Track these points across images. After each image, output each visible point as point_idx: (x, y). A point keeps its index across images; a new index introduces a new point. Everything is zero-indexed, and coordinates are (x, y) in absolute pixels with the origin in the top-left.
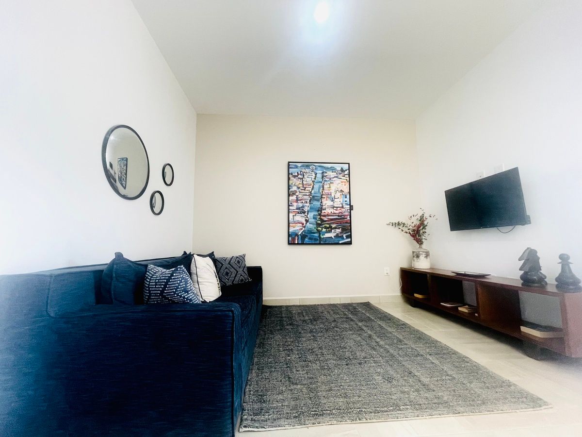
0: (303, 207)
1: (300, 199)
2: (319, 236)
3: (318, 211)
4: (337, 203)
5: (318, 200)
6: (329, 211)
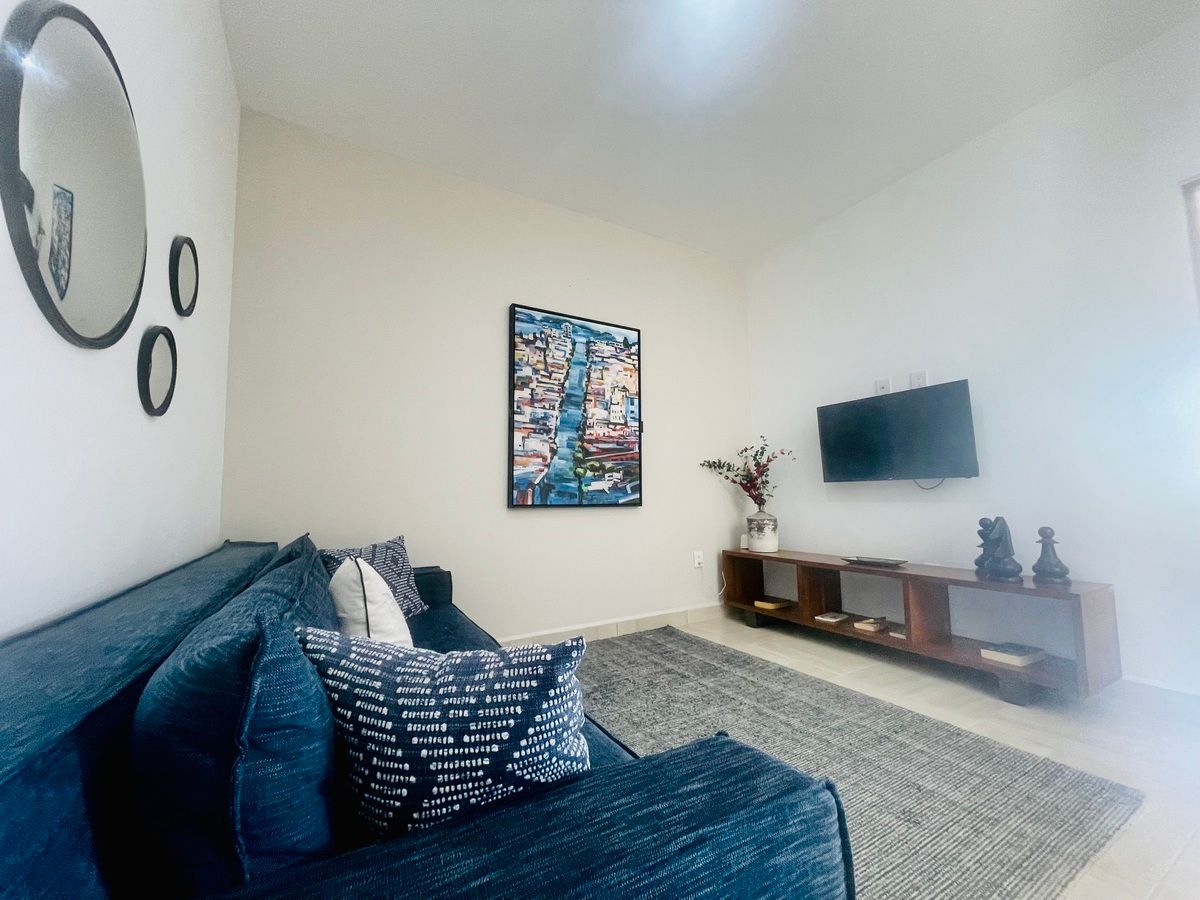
0: (546, 417)
1: (539, 397)
2: (580, 488)
3: (578, 429)
4: (616, 415)
5: (577, 405)
6: (599, 431)
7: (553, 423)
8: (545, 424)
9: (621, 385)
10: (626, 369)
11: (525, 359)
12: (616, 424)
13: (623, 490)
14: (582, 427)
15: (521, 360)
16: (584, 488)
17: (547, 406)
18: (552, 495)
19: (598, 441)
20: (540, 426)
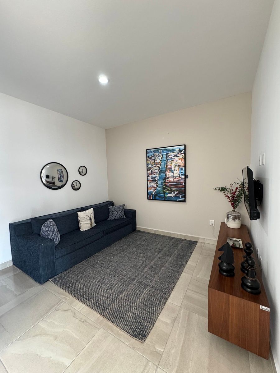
0: (155, 177)
1: (153, 172)
4: (176, 174)
6: (171, 179)
7: (157, 179)
8: (155, 179)
9: (178, 165)
10: (179, 159)
11: (150, 163)
12: (176, 177)
14: (165, 178)
15: (149, 163)
16: (166, 196)
17: (155, 174)
18: (157, 197)
19: (170, 182)
20: (154, 180)
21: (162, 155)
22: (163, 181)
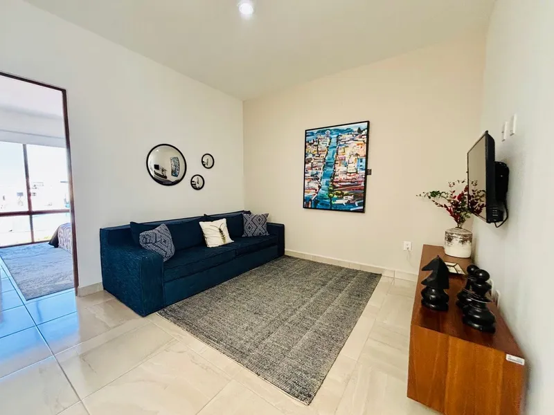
0: (317, 173)
1: (314, 166)
4: (351, 168)
6: (342, 177)
7: (320, 176)
8: (317, 176)
9: (355, 153)
10: (358, 145)
11: (310, 151)
12: (351, 173)
13: (354, 205)
14: (333, 176)
15: (308, 152)
16: (333, 203)
17: (318, 169)
19: (340, 181)
20: (315, 177)
21: (331, 139)
22: (330, 180)
